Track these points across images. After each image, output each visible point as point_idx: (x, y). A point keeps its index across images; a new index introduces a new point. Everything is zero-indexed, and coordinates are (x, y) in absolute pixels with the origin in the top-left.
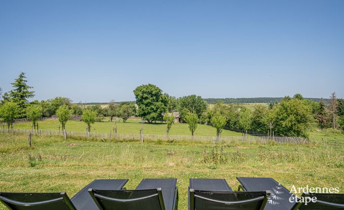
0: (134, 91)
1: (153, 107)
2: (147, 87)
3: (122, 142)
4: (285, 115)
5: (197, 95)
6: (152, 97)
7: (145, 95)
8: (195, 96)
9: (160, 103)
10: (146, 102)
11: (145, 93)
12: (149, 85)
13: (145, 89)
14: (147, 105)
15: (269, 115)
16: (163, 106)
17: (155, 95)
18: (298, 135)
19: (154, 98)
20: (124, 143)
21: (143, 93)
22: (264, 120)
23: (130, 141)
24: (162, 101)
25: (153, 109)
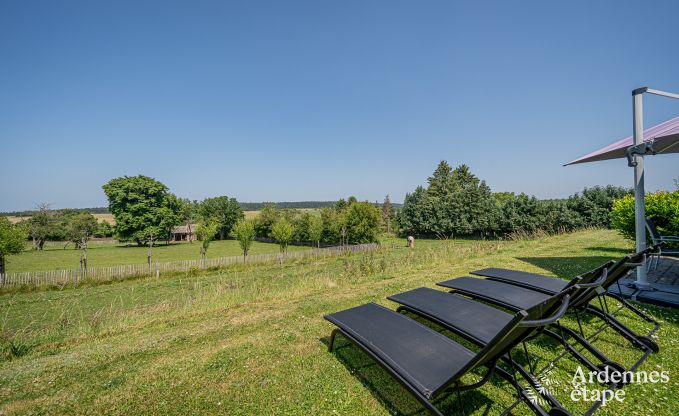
0: (105, 187)
1: (150, 216)
2: (136, 181)
3: (110, 283)
4: (357, 219)
5: (230, 197)
6: (147, 198)
7: (132, 196)
8: (226, 198)
9: (165, 209)
10: (134, 207)
11: (132, 191)
12: (141, 177)
13: (131, 184)
14: (136, 213)
15: (339, 220)
16: (171, 214)
17: (154, 195)
18: (371, 241)
19: (153, 200)
20: (114, 285)
21: (127, 191)
22: (333, 227)
23: (131, 278)
24: (168, 206)
25: (150, 220)
